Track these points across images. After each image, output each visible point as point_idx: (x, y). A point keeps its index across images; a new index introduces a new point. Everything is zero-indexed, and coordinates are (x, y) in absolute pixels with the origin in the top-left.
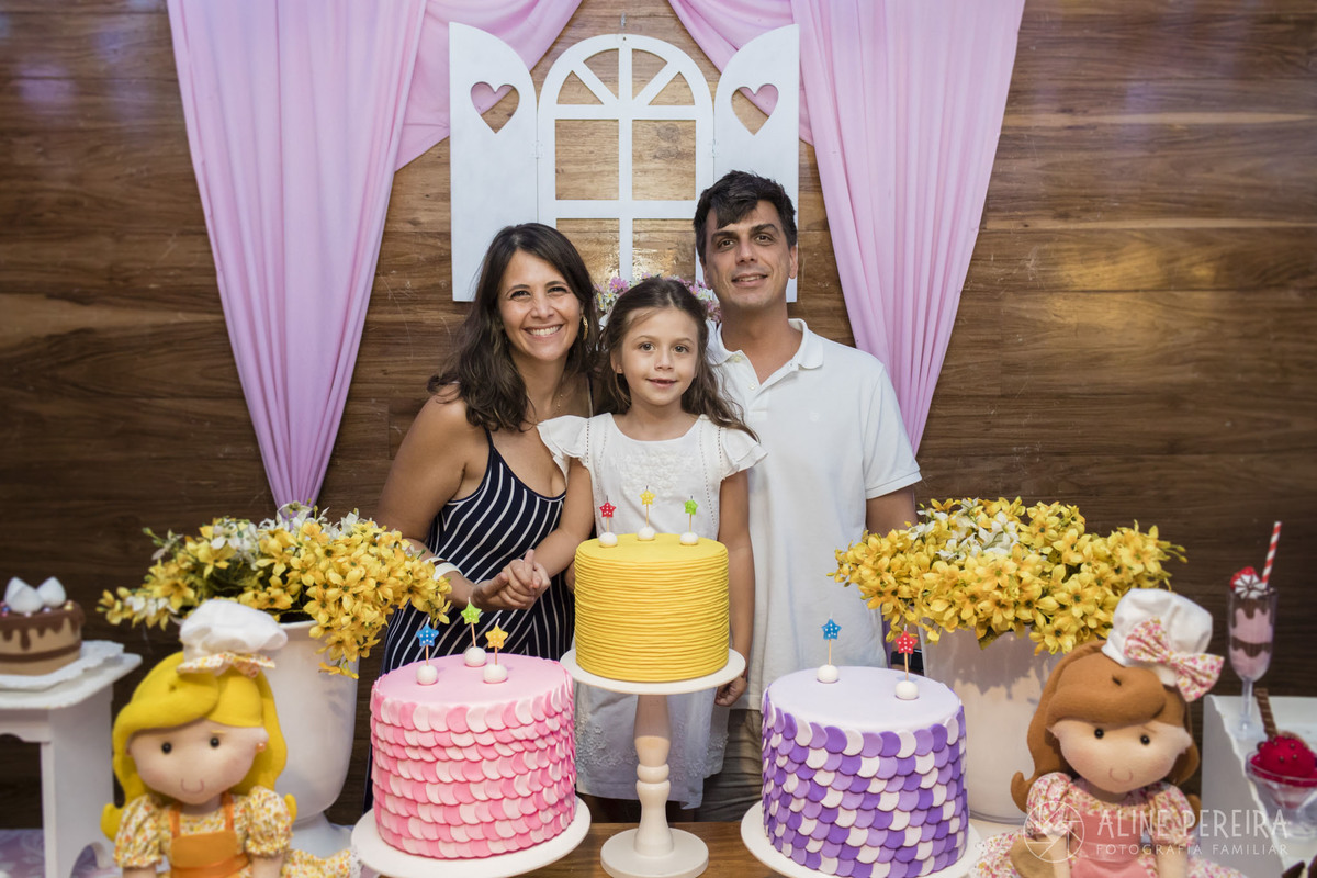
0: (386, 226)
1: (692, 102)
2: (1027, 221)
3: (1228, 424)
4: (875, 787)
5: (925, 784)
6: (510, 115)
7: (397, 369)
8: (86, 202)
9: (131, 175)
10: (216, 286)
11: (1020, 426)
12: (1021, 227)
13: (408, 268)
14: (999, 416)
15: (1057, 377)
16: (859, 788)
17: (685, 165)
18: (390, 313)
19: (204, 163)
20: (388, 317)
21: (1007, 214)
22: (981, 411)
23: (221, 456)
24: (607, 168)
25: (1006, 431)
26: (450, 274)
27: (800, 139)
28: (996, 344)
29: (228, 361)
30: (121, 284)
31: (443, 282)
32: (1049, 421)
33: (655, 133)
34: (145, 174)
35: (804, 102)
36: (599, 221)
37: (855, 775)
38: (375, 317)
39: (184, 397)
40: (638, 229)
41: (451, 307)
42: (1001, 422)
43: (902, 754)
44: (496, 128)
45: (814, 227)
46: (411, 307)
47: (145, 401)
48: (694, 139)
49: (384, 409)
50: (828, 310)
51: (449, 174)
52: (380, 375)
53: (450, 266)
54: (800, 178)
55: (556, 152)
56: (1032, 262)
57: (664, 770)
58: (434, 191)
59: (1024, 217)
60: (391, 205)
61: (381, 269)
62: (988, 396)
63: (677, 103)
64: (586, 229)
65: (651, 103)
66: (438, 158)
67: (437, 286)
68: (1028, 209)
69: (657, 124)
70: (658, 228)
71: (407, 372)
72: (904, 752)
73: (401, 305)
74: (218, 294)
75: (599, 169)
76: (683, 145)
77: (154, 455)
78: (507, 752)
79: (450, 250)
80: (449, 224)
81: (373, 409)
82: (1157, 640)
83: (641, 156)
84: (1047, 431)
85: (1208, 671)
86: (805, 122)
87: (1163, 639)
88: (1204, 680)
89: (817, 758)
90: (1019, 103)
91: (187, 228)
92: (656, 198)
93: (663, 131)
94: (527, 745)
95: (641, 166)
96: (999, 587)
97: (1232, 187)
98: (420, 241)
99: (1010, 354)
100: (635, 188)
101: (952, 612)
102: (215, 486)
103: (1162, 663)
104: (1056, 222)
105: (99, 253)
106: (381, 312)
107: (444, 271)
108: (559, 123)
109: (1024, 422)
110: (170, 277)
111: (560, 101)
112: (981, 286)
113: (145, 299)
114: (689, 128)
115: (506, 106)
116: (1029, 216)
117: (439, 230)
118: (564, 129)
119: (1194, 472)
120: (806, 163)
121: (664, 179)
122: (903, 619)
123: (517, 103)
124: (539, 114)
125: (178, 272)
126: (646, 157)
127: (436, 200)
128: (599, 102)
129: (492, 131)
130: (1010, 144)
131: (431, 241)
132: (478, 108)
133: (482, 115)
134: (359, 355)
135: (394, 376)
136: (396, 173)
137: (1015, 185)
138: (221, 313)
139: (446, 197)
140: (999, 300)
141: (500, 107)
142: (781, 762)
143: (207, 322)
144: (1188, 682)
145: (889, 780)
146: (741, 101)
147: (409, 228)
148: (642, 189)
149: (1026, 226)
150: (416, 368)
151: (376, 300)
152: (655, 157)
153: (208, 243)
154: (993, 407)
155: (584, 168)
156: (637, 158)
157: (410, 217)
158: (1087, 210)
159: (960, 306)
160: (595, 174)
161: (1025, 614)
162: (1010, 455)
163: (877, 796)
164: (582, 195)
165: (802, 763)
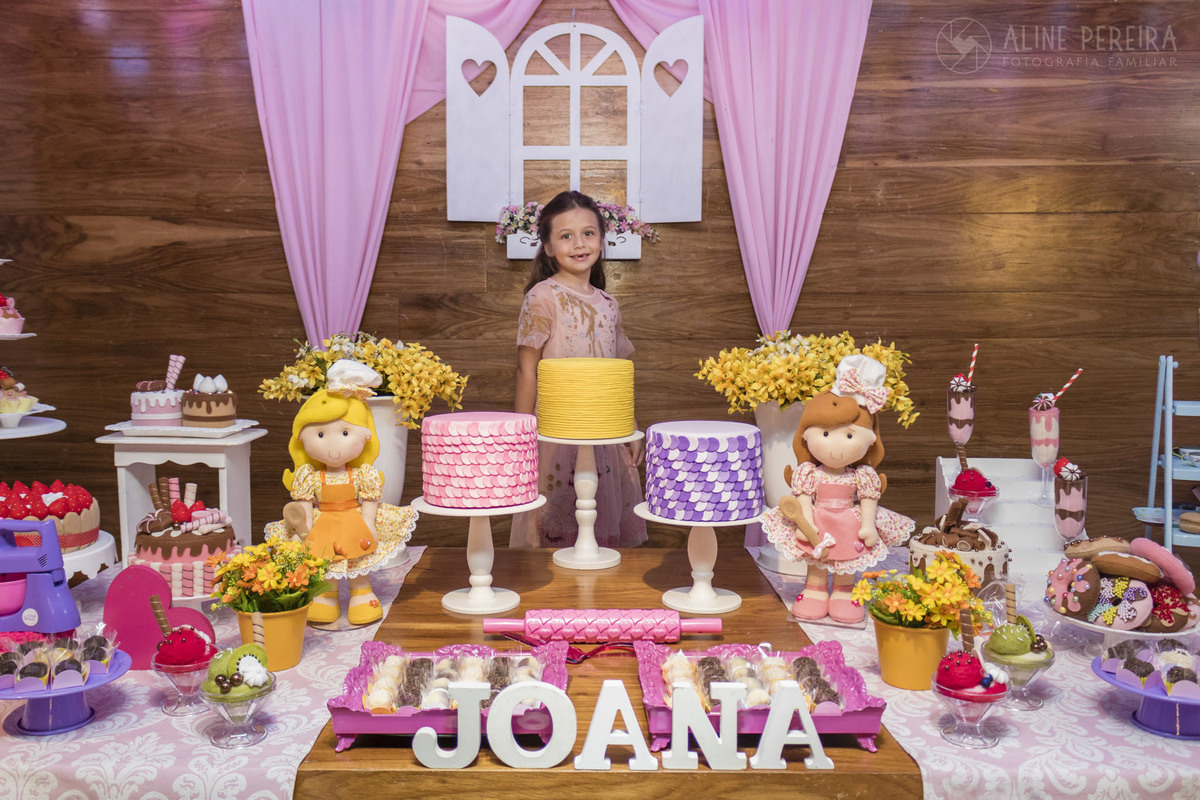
0: (398, 166)
1: (625, 73)
2: (876, 161)
3: (1030, 315)
4: (705, 468)
5: (734, 467)
6: (490, 83)
7: (404, 272)
8: (180, 149)
9: (213, 129)
10: (275, 210)
11: (870, 316)
12: (872, 166)
13: (414, 197)
14: (855, 308)
15: (899, 279)
16: (696, 468)
17: (620, 121)
18: (400, 230)
19: (267, 120)
20: (399, 233)
21: (861, 155)
22: (843, 305)
23: (276, 336)
24: (561, 122)
25: (860, 319)
26: (445, 201)
27: (704, 99)
28: (854, 254)
29: (283, 266)
30: (205, 208)
31: (440, 207)
32: (893, 312)
33: (596, 96)
34: (224, 128)
35: (707, 73)
36: (555, 162)
37: (694, 462)
38: (389, 233)
39: (251, 292)
40: (584, 167)
41: (445, 225)
42: (858, 312)
43: (720, 450)
44: (480, 93)
45: (716, 166)
46: (416, 226)
47: (221, 295)
48: (626, 100)
49: (396, 302)
50: (726, 227)
51: (445, 127)
52: (393, 276)
53: (446, 195)
54: (704, 129)
55: (524, 110)
56: (880, 192)
57: (593, 503)
58: (434, 139)
59: (875, 158)
60: (402, 150)
61: (394, 198)
62: (847, 293)
63: (613, 73)
64: (546, 167)
65: (595, 74)
66: (437, 116)
67: (435, 210)
68: (878, 152)
69: (599, 90)
70: (599, 166)
71: (414, 274)
72: (721, 449)
73: (408, 224)
74: (276, 216)
75: (555, 123)
76: (618, 105)
77: (227, 335)
78: (500, 449)
79: (445, 184)
80: (445, 163)
81: (387, 301)
82: (855, 379)
83: (586, 113)
84: (891, 320)
85: (881, 396)
86: (708, 87)
87: (858, 379)
88: (880, 401)
89: (674, 455)
90: (871, 73)
91: (253, 167)
92: (597, 144)
93: (603, 94)
94: (512, 446)
95: (586, 120)
96: (789, 371)
97: (1034, 135)
98: (423, 176)
99: (864, 261)
100: (582, 137)
101: (763, 389)
102: (272, 358)
103: (858, 392)
104: (898, 161)
105: (190, 187)
106: (393, 230)
107: (441, 199)
108: (526, 89)
109: (874, 313)
110: (241, 204)
111: (526, 73)
112: (842, 210)
113: (223, 220)
114: (620, 93)
115: (487, 77)
116: (879, 157)
117: (437, 169)
118: (529, 93)
119: (1005, 351)
120: (710, 117)
121: (603, 130)
122: (738, 400)
123: (495, 74)
124: (512, 81)
125: (246, 200)
126: (590, 114)
127: (435, 146)
128: (555, 73)
129: (477, 96)
130: (861, 103)
131: (431, 177)
132: (466, 78)
133: (469, 83)
134: (377, 262)
135: (404, 277)
136: (406, 126)
137: (867, 134)
138: (279, 230)
139: (443, 144)
140: (856, 220)
141: (483, 78)
142: (655, 461)
143: (266, 237)
144: (872, 402)
145: (713, 464)
146: (662, 72)
147: (415, 167)
148: (588, 137)
149: (876, 165)
150: (419, 271)
151: (391, 220)
152: (597, 114)
153: (269, 178)
154: (850, 302)
155: (544, 122)
156: (584, 114)
157: (416, 159)
158: (921, 153)
159: (822, 225)
160: (552, 126)
161: (805, 388)
162: (863, 337)
163: (706, 474)
164: (542, 142)
165: (666, 459)
